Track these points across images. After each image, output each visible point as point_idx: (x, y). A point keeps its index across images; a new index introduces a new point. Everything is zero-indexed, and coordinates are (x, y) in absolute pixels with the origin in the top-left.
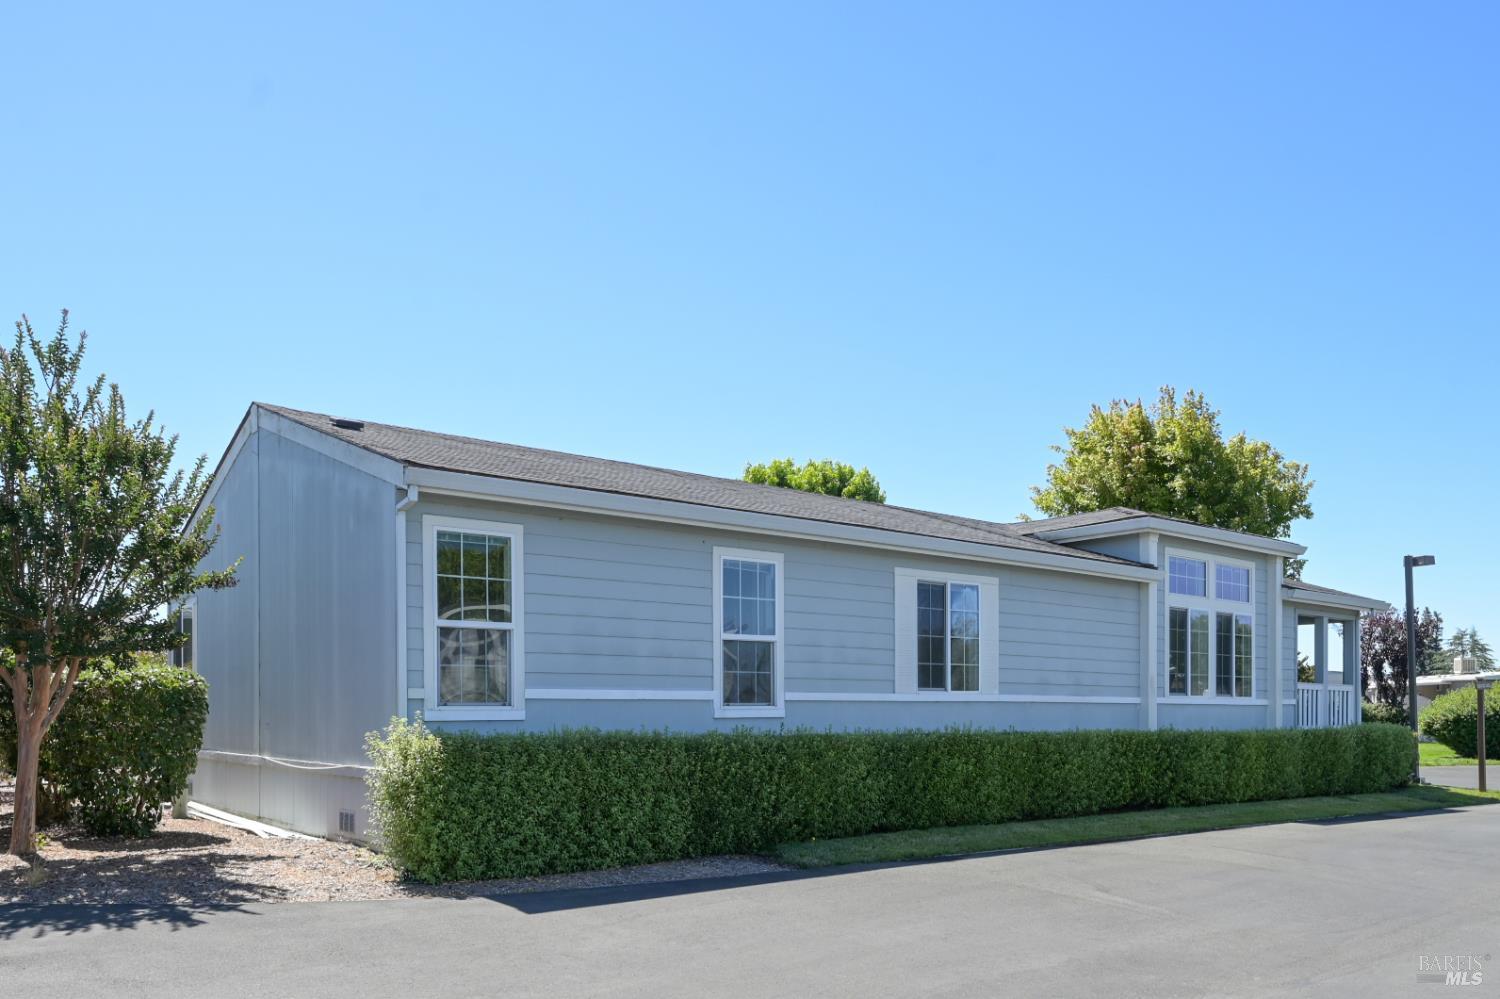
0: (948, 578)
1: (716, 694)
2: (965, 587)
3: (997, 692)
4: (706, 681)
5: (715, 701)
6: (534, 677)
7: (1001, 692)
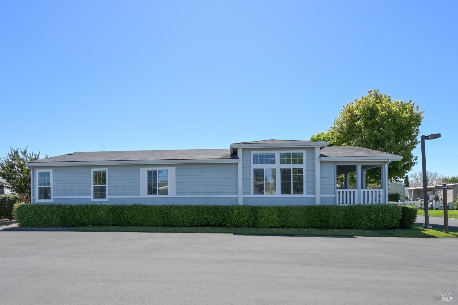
0: (157, 169)
1: (92, 197)
2: (163, 170)
3: (175, 195)
4: (90, 194)
5: (91, 199)
6: (54, 195)
7: (176, 195)
